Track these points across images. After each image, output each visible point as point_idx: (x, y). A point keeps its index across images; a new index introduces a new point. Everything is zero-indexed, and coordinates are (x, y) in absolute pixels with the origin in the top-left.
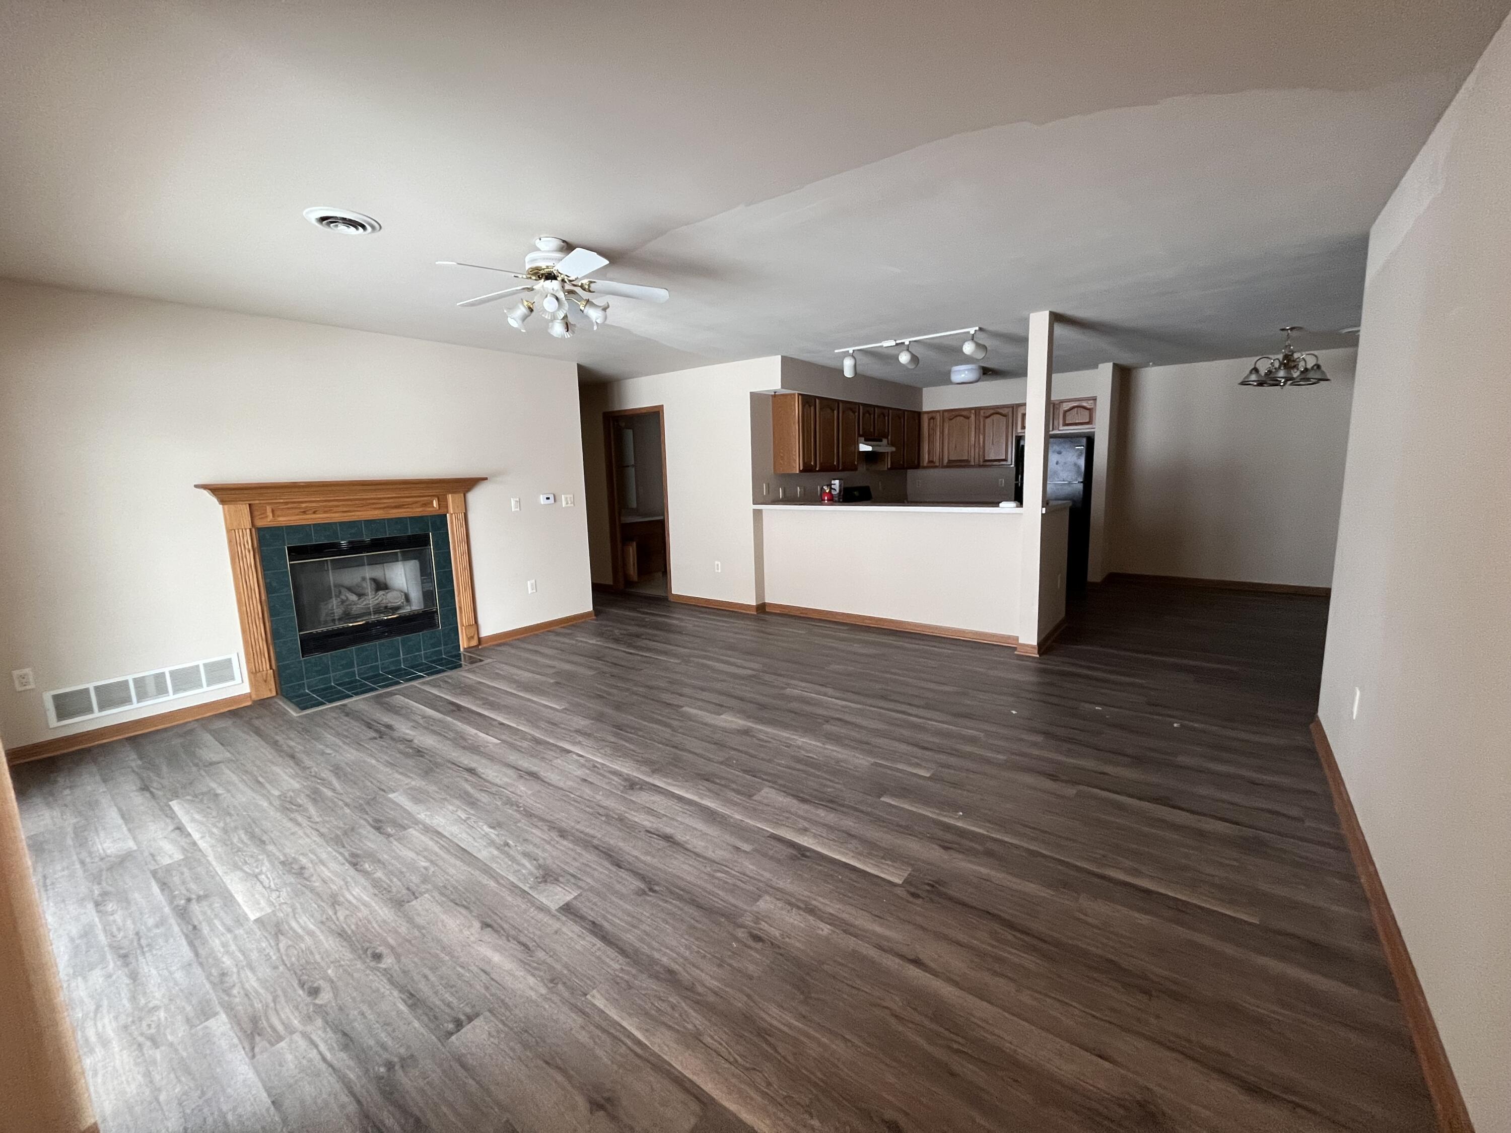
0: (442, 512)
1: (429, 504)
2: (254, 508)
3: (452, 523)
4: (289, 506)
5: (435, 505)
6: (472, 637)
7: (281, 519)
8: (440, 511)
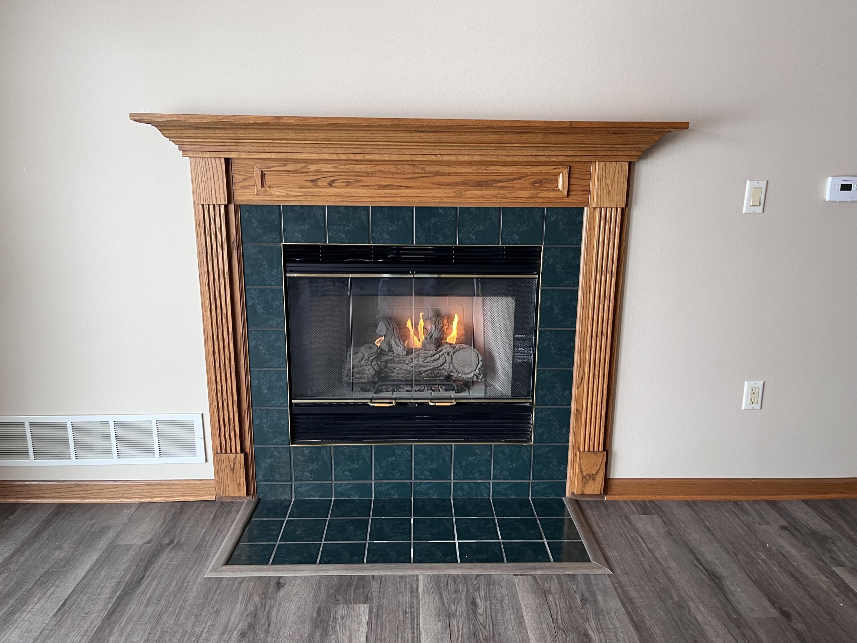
0: (572, 202)
1: (547, 181)
2: (235, 167)
3: (591, 228)
4: (290, 167)
5: (560, 187)
6: (592, 477)
7: (275, 191)
8: (570, 200)
